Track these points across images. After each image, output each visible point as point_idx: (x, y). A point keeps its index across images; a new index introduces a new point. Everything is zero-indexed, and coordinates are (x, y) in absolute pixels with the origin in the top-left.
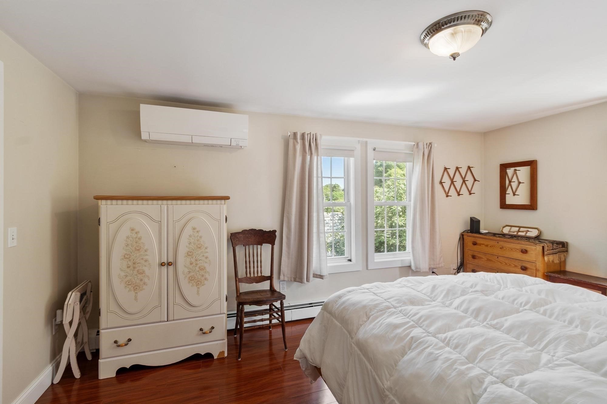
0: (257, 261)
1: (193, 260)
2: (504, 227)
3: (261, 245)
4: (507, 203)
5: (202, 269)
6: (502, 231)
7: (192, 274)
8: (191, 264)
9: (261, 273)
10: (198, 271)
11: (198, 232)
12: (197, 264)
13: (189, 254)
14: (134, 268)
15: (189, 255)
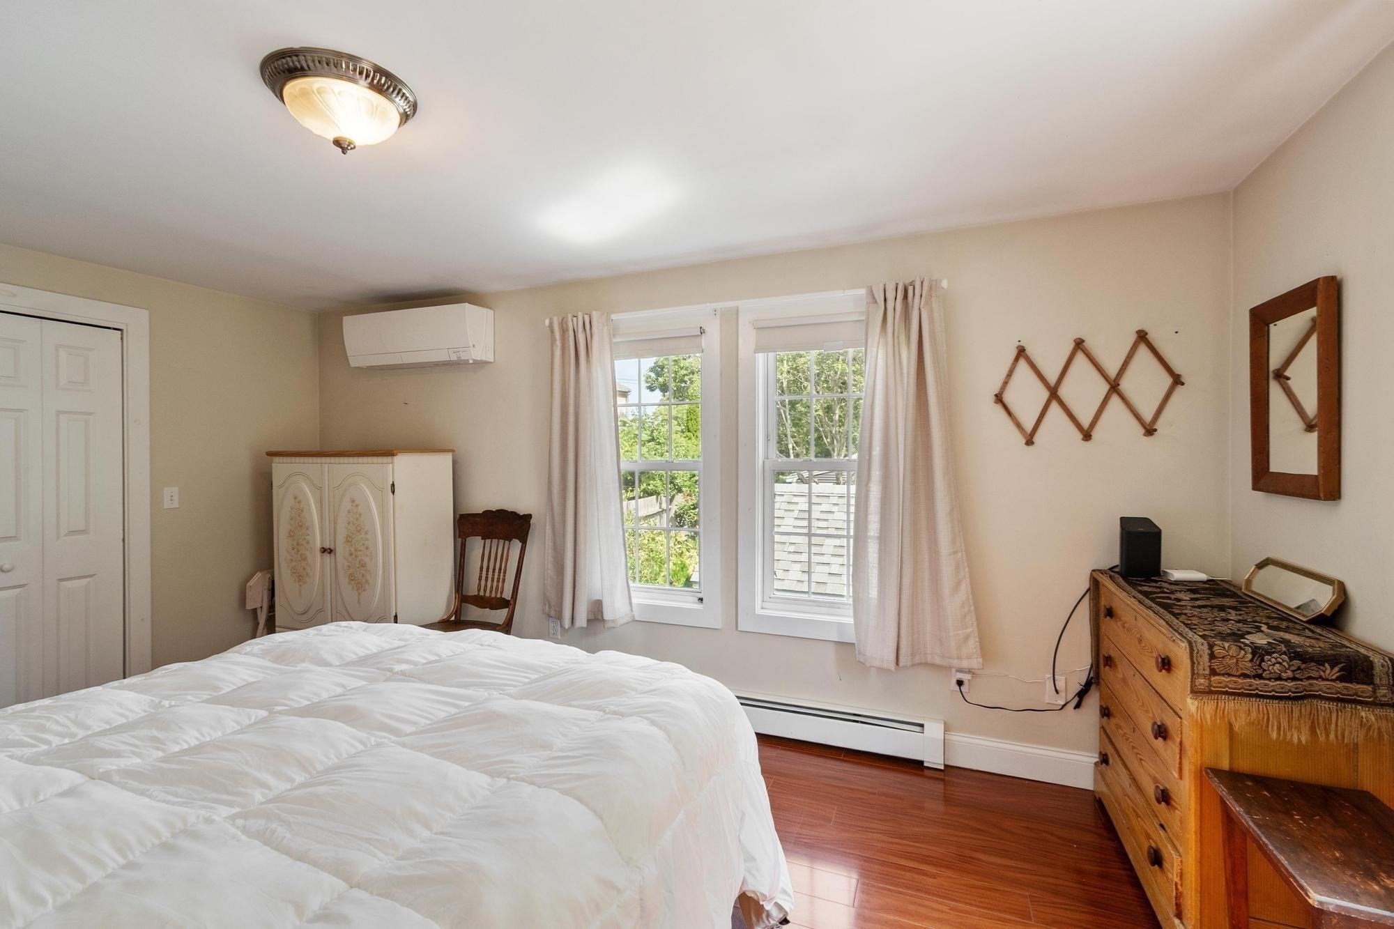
0: (494, 569)
1: (353, 550)
2: (1261, 566)
3: (510, 540)
4: (1272, 470)
5: (363, 565)
6: (1249, 582)
7: (352, 570)
8: (351, 555)
9: (502, 593)
10: (358, 568)
11: (357, 506)
12: (356, 557)
13: (348, 540)
14: (298, 551)
15: (348, 542)
